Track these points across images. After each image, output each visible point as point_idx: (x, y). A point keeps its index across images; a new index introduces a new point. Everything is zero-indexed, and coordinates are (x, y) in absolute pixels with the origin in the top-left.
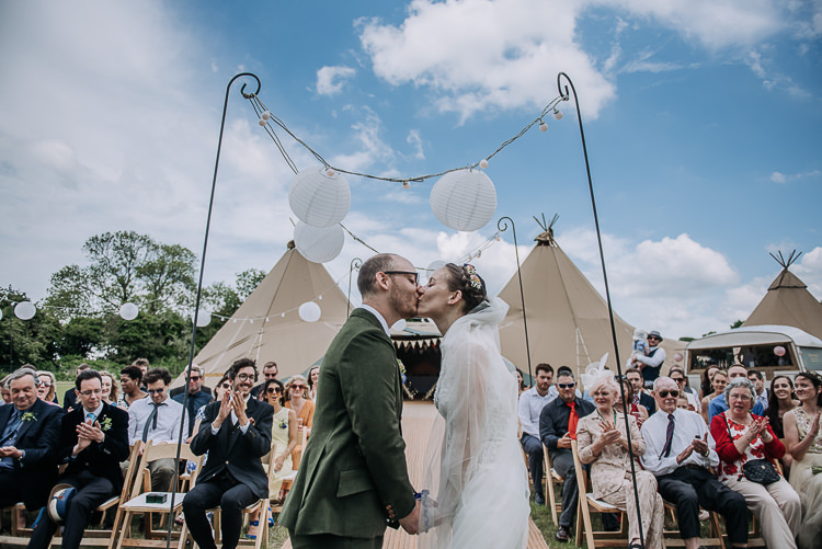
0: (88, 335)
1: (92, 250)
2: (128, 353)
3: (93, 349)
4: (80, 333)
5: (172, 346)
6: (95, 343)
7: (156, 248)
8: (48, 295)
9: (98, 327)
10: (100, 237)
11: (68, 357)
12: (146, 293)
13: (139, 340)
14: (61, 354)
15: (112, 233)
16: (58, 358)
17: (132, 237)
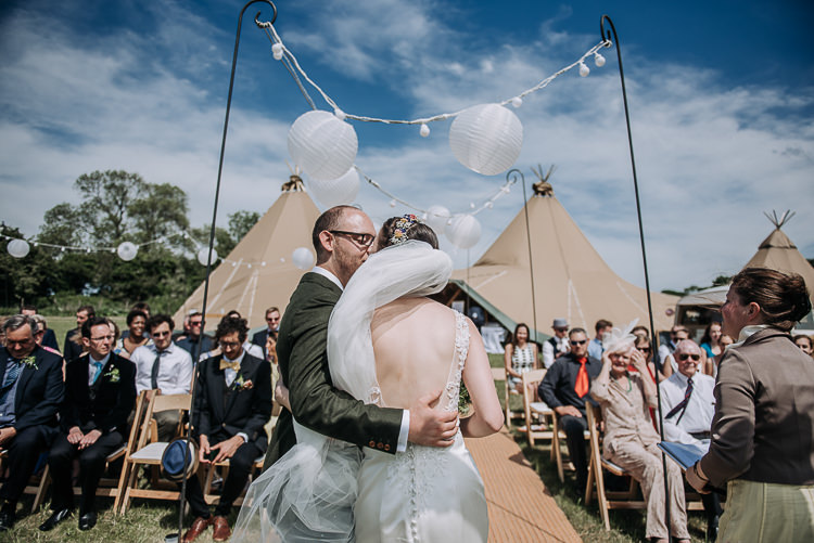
0: (82, 271)
1: (83, 188)
2: (121, 290)
3: (87, 285)
4: (73, 269)
5: (165, 284)
6: (89, 280)
7: (147, 187)
8: (40, 232)
9: (92, 264)
10: (89, 175)
11: (63, 293)
12: (137, 231)
13: (132, 278)
14: (55, 291)
15: (101, 171)
16: (53, 294)
17: (122, 176)
